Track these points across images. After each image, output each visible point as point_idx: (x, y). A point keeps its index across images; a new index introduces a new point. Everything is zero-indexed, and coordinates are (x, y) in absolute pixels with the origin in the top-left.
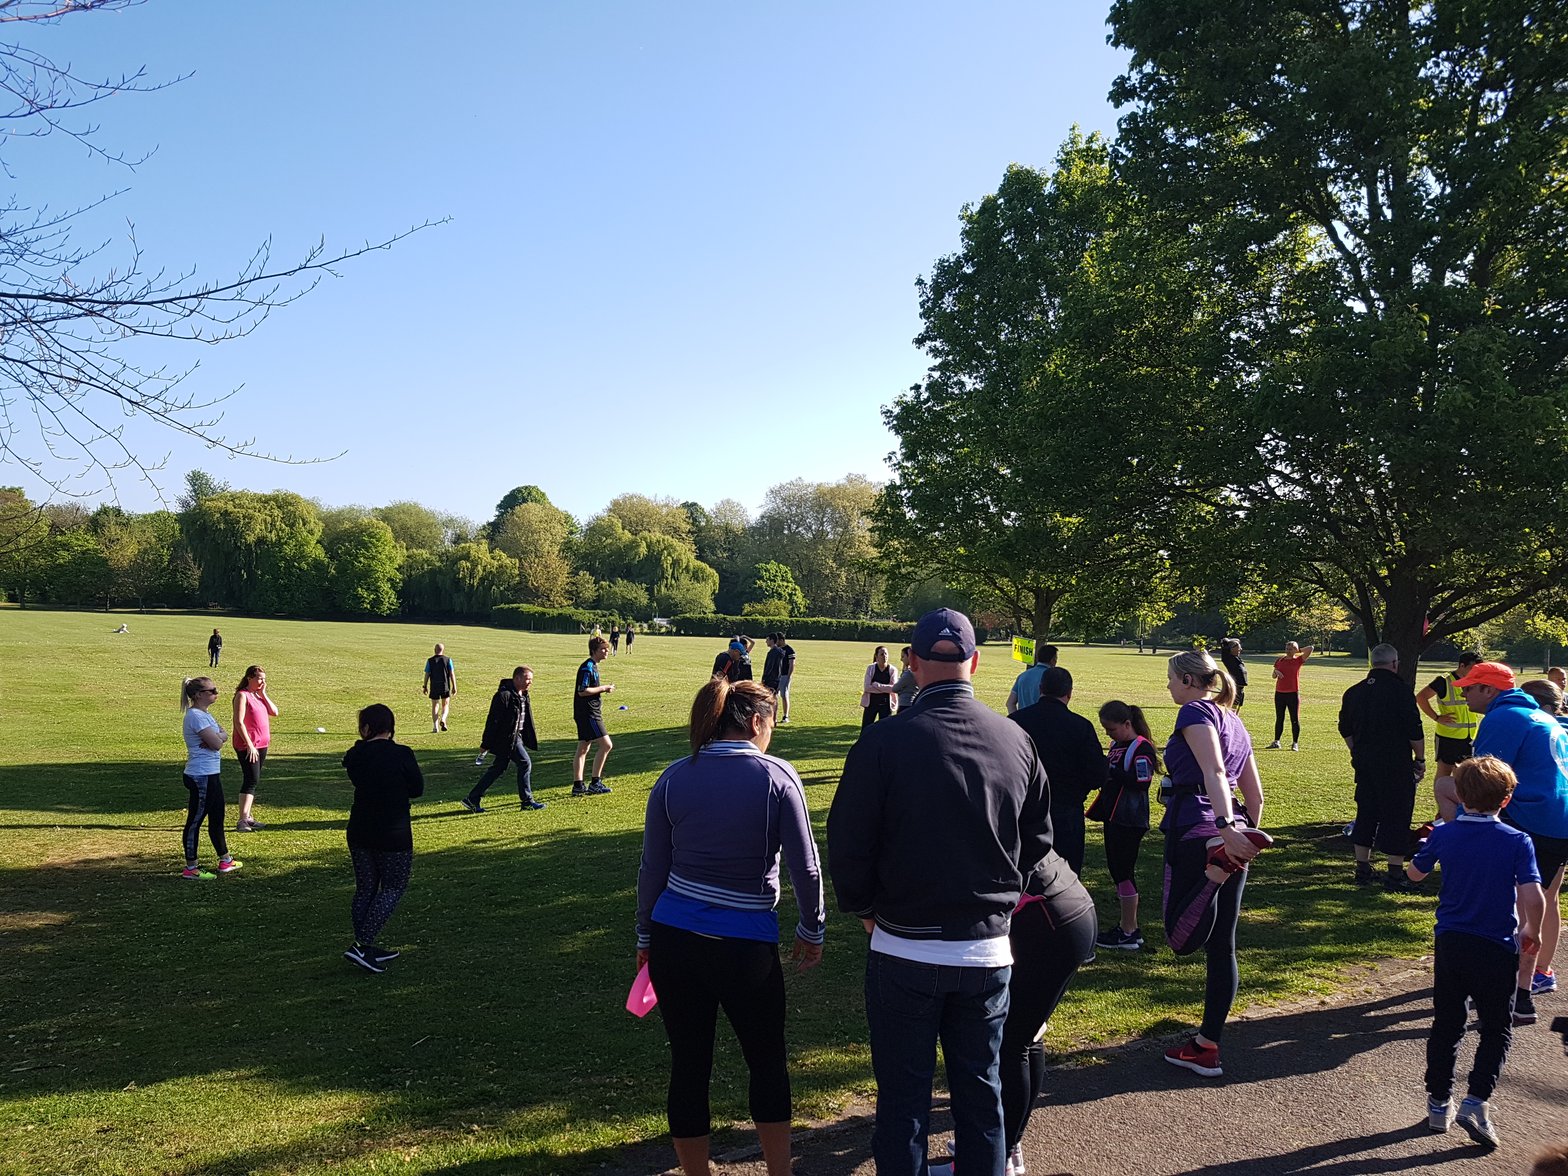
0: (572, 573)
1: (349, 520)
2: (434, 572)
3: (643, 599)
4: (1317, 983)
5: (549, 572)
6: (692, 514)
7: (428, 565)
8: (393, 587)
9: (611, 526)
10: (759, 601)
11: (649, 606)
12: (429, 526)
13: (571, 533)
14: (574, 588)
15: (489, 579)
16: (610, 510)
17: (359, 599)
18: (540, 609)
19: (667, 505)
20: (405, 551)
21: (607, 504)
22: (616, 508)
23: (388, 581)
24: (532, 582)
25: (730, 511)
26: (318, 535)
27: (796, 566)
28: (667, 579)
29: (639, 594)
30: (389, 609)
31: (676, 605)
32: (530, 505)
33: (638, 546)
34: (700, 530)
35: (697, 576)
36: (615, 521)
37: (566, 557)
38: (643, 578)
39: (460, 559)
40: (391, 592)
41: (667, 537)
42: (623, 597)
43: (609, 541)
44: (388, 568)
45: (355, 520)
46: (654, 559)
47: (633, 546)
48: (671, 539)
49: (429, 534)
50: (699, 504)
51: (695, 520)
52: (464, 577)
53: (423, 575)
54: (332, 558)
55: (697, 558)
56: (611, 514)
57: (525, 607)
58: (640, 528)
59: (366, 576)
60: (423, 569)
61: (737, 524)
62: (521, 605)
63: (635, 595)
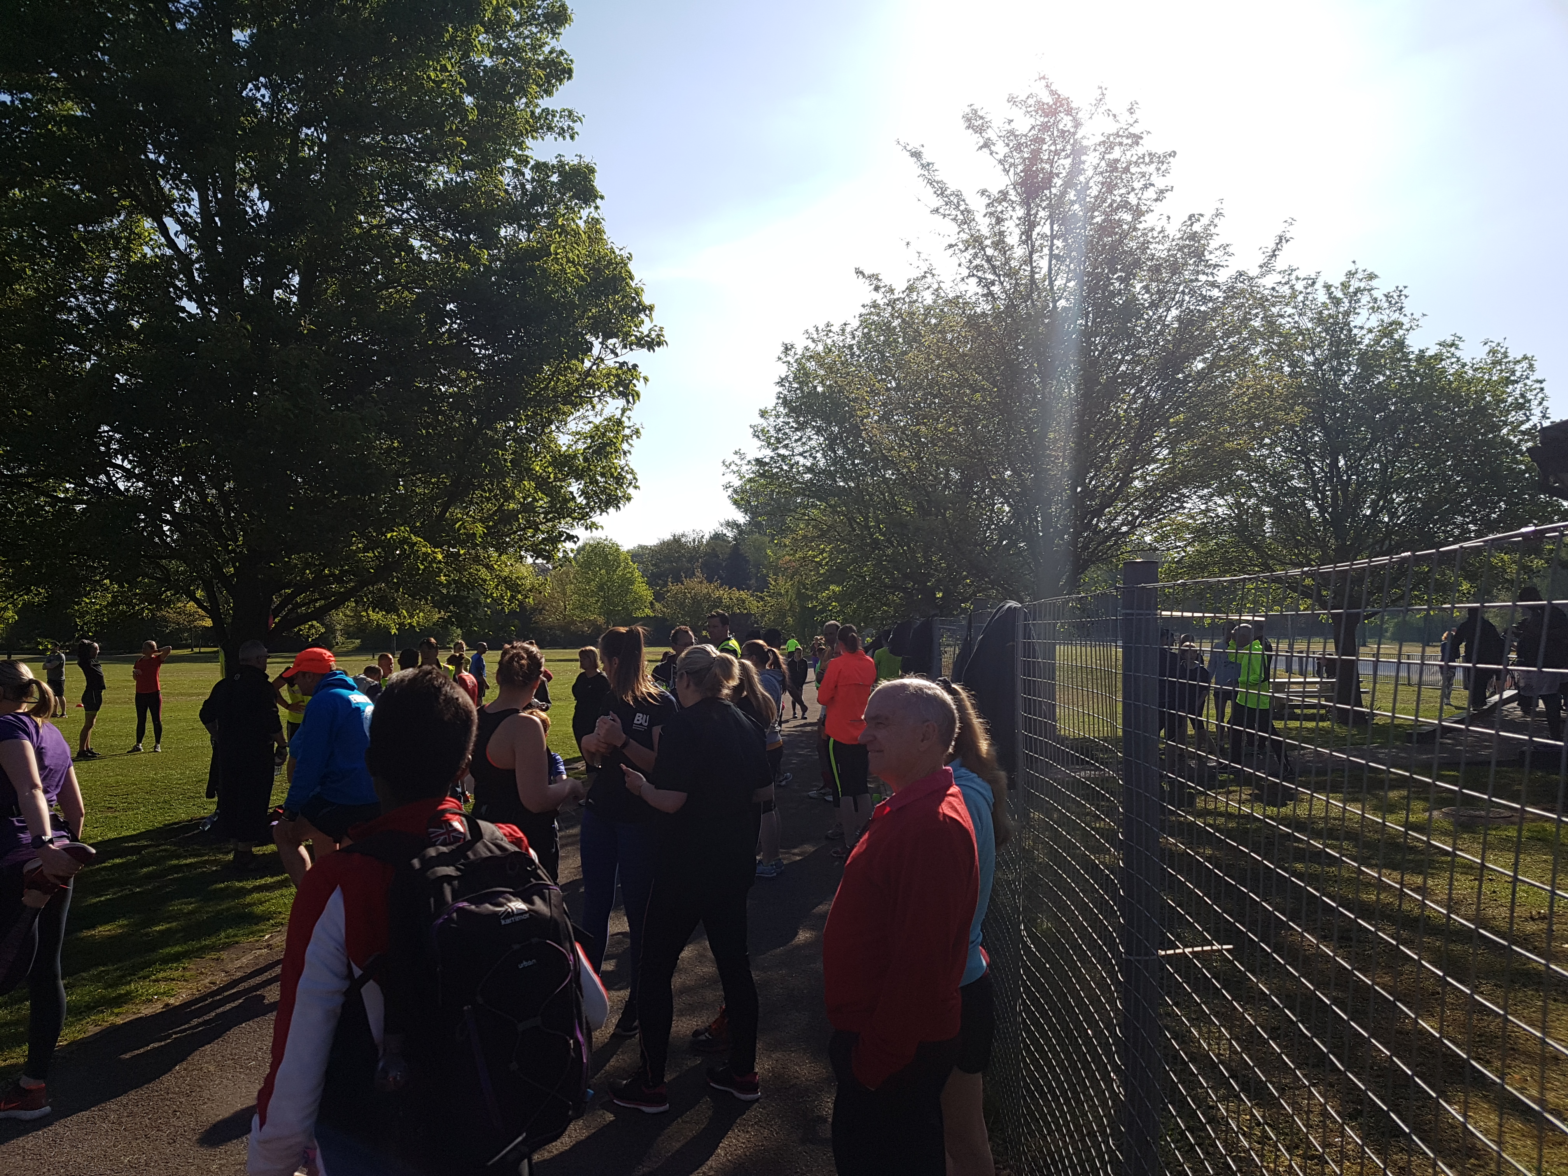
4: (163, 987)
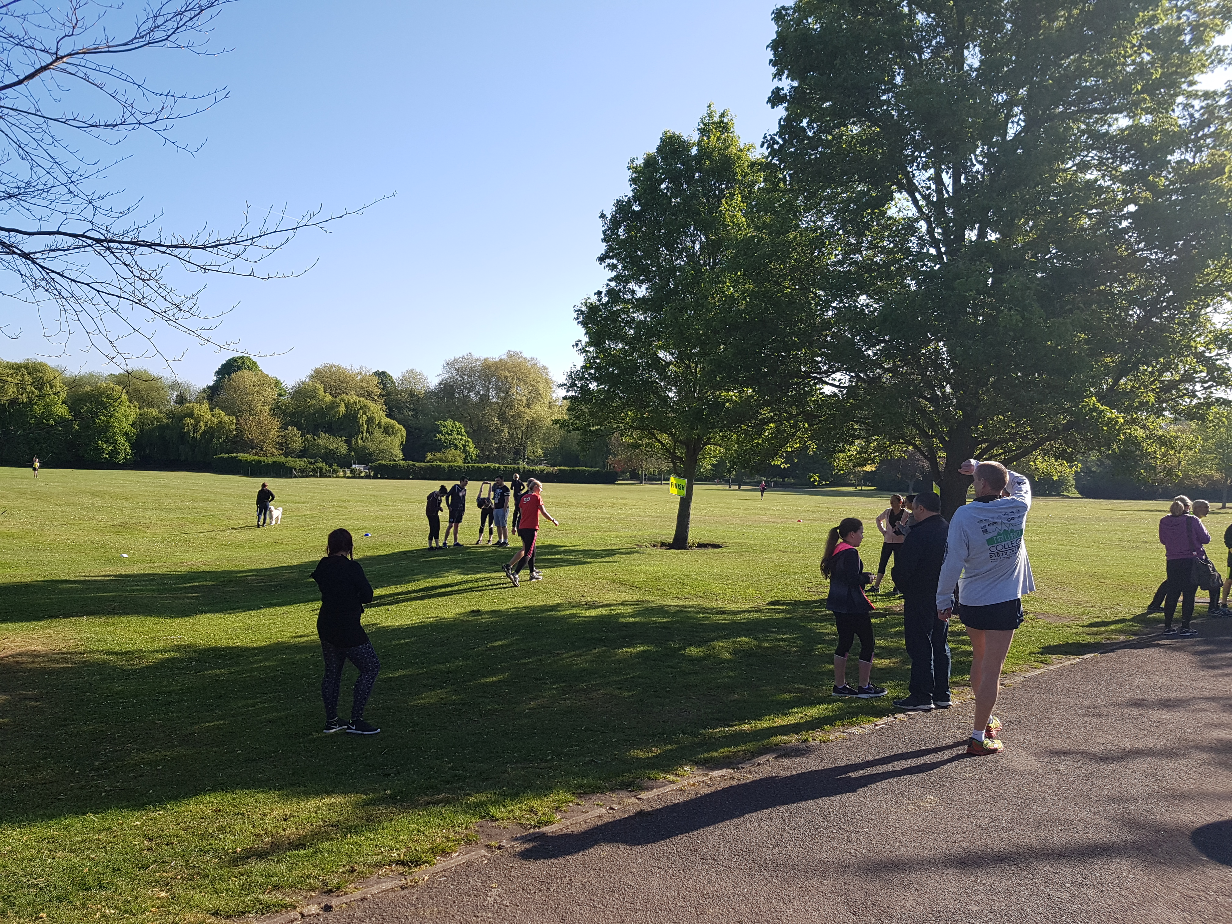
0: (281, 428)
1: (90, 384)
2: (162, 428)
3: (343, 449)
5: (262, 427)
6: (382, 380)
7: (157, 422)
8: (128, 440)
9: (315, 390)
10: (439, 451)
11: (348, 454)
12: (157, 389)
13: (281, 395)
14: (284, 440)
15: (210, 433)
16: (312, 375)
17: (100, 450)
18: (256, 458)
19: (360, 373)
20: (138, 410)
21: (310, 372)
22: (318, 375)
23: (124, 435)
24: (247, 435)
25: (414, 378)
26: (63, 396)
27: (468, 423)
28: (363, 433)
29: (339, 446)
30: (125, 458)
31: (371, 454)
32: (245, 372)
33: (338, 406)
34: (389, 394)
35: (388, 431)
36: (318, 385)
37: (276, 415)
38: (342, 432)
39: (186, 416)
40: (126, 444)
41: (362, 399)
42: (326, 448)
43: (313, 402)
44: (124, 425)
45: (94, 384)
46: (351, 417)
47: (334, 406)
48: (365, 401)
49: (157, 396)
50: (388, 372)
51: (384, 385)
52: (189, 431)
53: (153, 430)
54: (75, 416)
55: (387, 416)
56: (314, 379)
57: (242, 456)
58: (339, 391)
59: (106, 431)
60: (153, 424)
61: (419, 389)
62: (239, 454)
63: (336, 446)
